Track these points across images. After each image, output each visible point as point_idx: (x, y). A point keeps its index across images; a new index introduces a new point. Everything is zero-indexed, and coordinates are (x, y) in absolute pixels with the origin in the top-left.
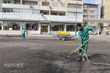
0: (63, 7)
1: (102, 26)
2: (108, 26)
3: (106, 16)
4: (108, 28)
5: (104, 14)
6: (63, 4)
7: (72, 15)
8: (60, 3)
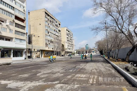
0: (11, 33)
1: (31, 51)
2: (37, 51)
3: (34, 43)
4: (37, 52)
5: (33, 41)
6: (11, 30)
7: (18, 41)
8: (8, 28)
